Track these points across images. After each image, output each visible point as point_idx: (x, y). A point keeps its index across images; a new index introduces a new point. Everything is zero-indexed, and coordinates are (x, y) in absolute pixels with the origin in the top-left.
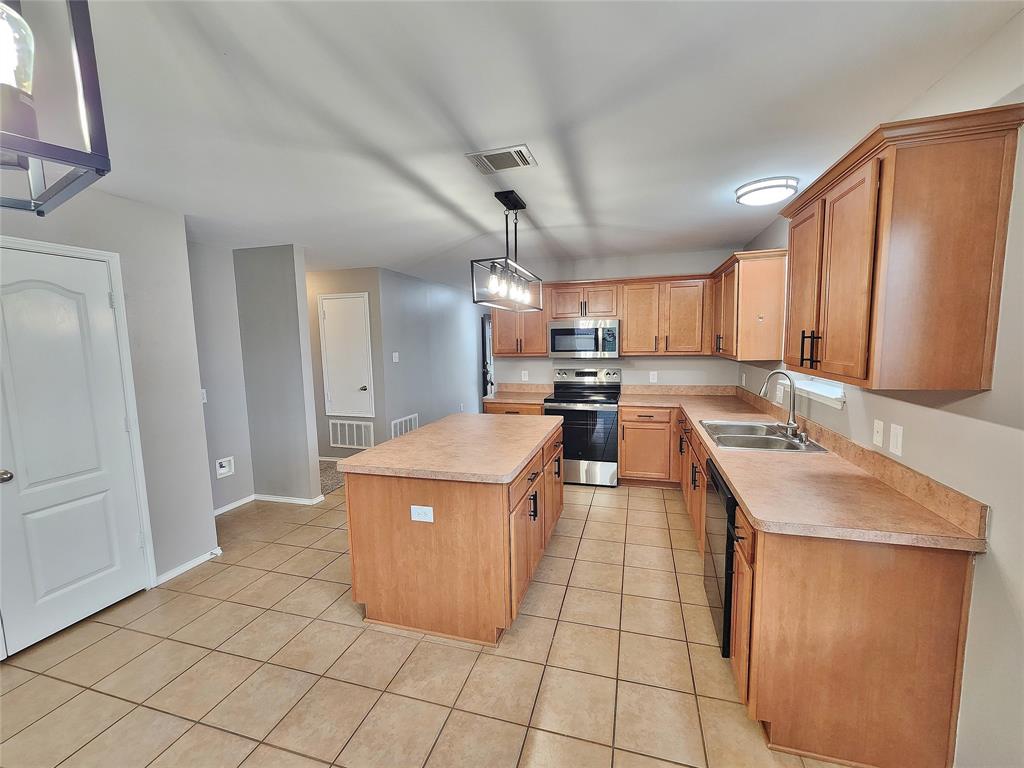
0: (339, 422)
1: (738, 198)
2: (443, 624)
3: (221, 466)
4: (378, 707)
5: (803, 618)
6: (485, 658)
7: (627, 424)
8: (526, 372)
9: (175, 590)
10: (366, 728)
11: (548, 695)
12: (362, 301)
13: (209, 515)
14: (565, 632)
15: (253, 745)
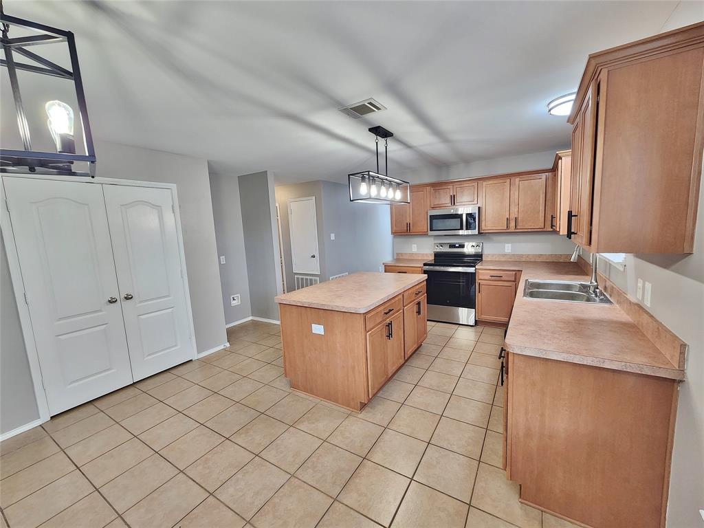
0: (300, 277)
1: (550, 111)
2: (331, 396)
3: (234, 299)
4: (286, 433)
5: (542, 415)
6: (351, 418)
7: (482, 282)
8: (415, 245)
9: (205, 362)
10: (278, 442)
11: (382, 444)
12: (311, 202)
13: (223, 327)
14: (405, 412)
15: (223, 439)
